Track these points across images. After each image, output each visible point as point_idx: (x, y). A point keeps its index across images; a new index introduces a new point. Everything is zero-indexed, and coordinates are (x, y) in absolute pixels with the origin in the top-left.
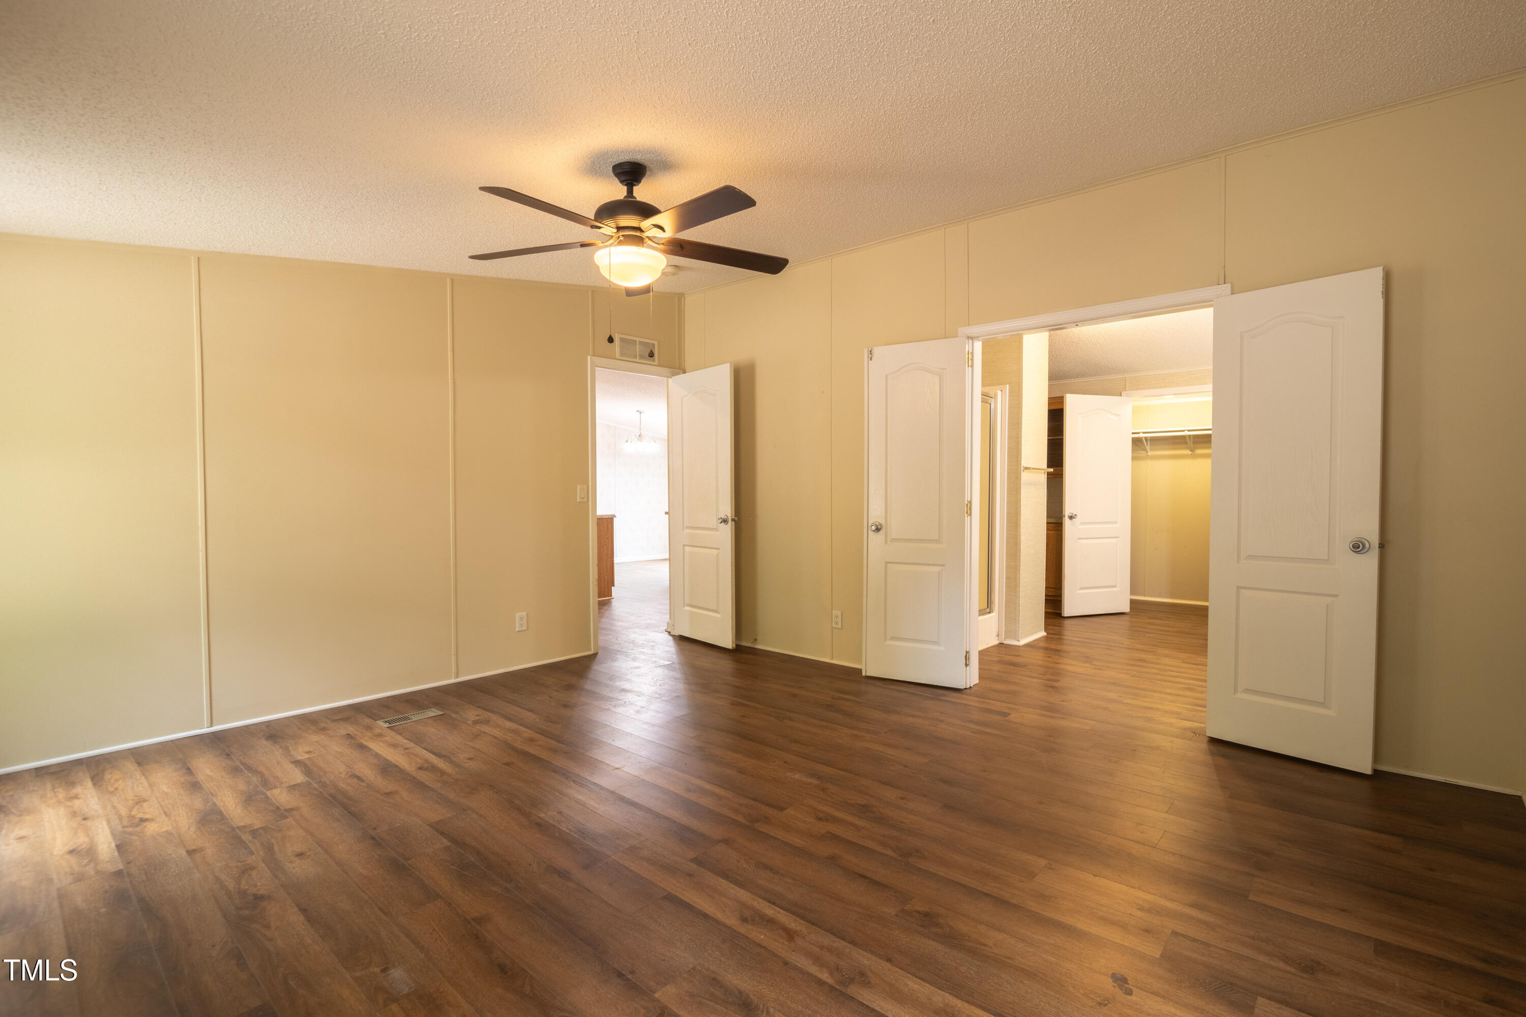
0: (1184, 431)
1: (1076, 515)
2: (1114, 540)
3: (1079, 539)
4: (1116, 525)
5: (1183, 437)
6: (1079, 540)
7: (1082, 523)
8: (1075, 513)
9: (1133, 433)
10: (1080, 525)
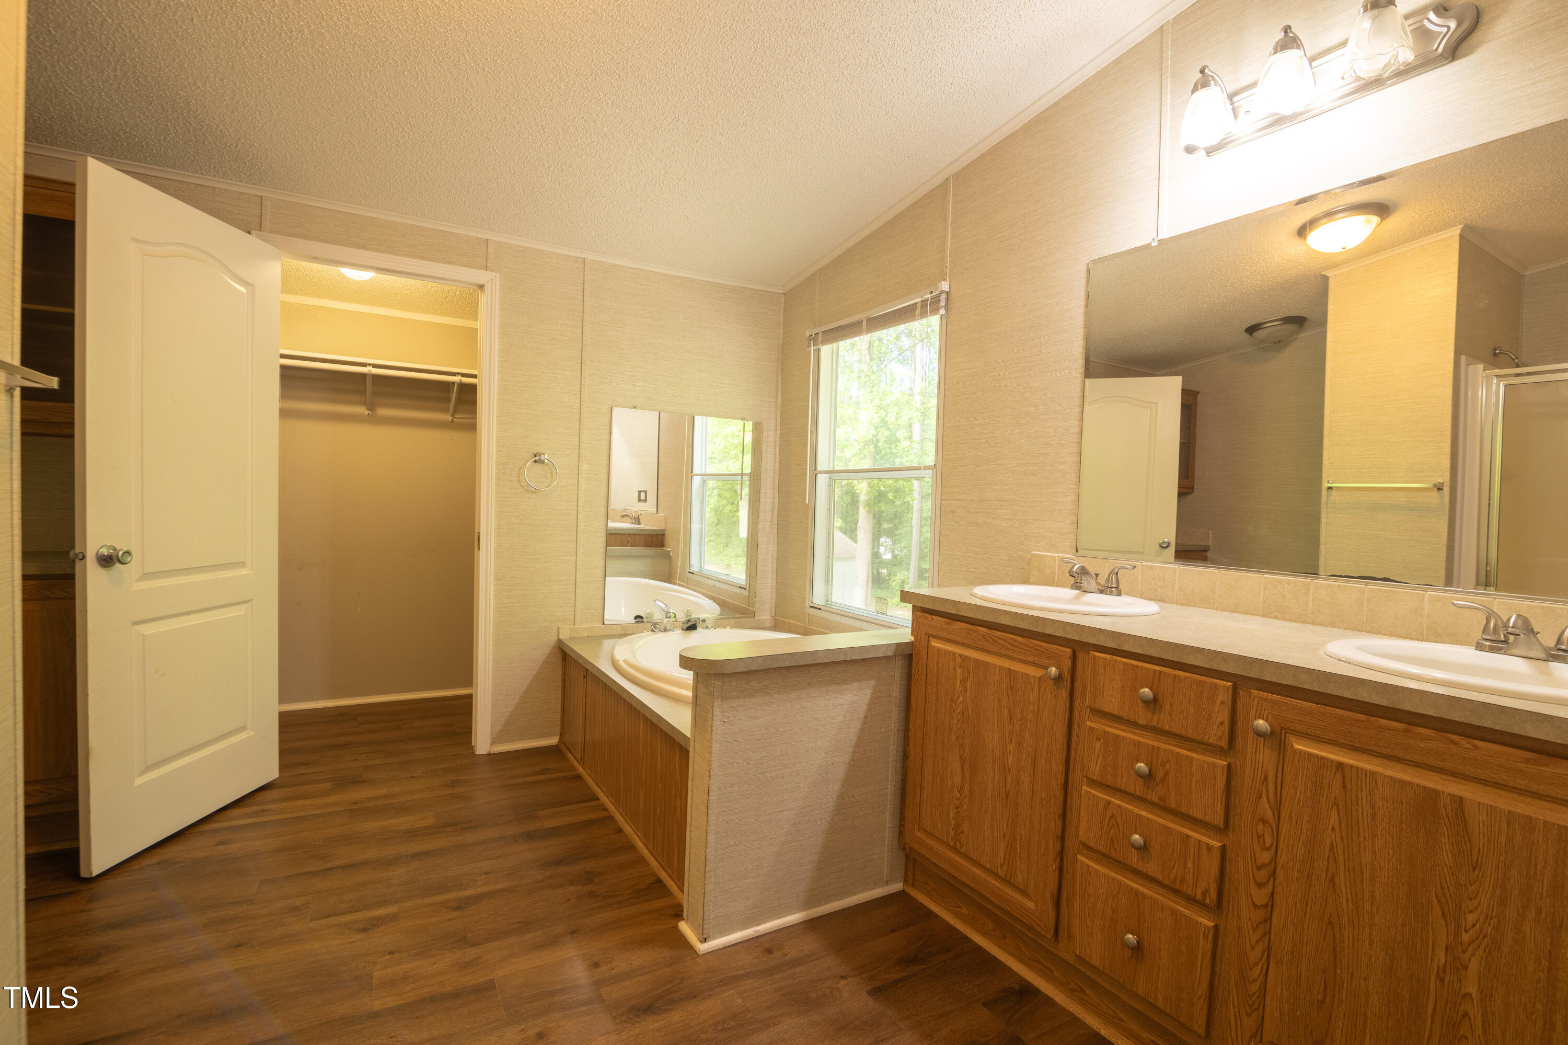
0: (364, 365)
1: (128, 553)
2: (240, 611)
3: (135, 623)
4: (243, 572)
5: (363, 376)
6: (137, 627)
7: (146, 576)
8: (122, 547)
9: (283, 356)
10: (139, 580)
